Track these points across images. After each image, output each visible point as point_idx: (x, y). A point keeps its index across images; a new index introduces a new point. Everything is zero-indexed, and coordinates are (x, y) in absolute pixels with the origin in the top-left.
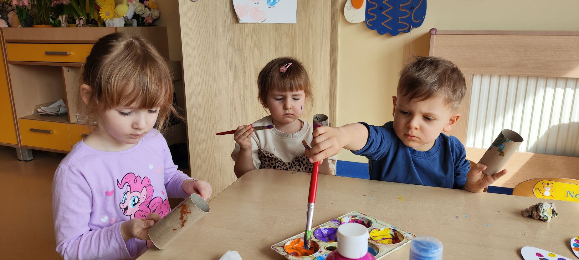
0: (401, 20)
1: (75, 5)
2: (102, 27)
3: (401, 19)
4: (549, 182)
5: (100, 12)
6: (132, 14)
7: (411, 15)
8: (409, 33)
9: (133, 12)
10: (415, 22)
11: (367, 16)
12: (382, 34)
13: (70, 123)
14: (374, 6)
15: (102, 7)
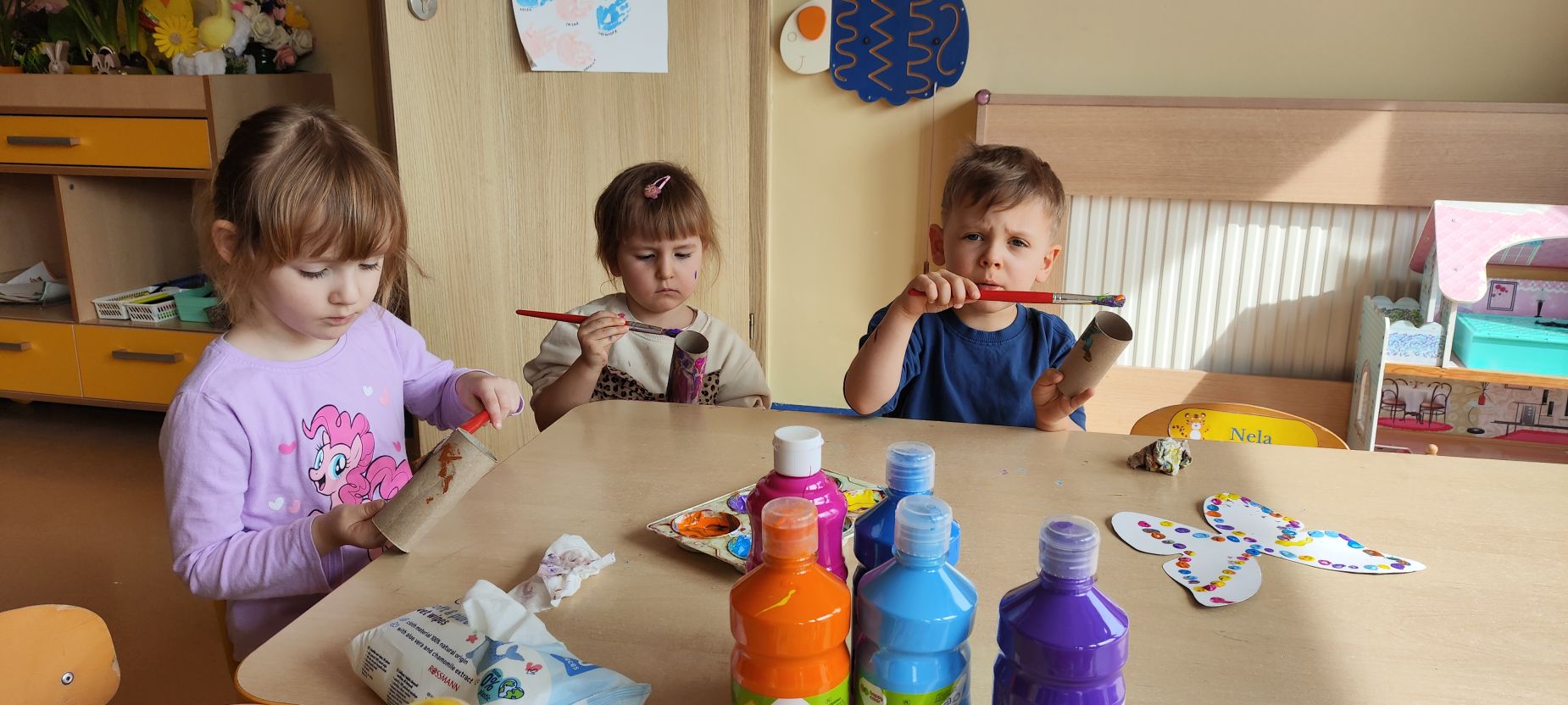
0: (914, 69)
1: (84, 15)
2: (160, 74)
3: (910, 66)
4: (1199, 412)
5: (155, 36)
6: (244, 42)
7: (935, 55)
8: (932, 98)
9: (247, 38)
10: (944, 73)
11: (835, 57)
12: (871, 101)
13: (78, 323)
14: (850, 34)
15: (162, 23)
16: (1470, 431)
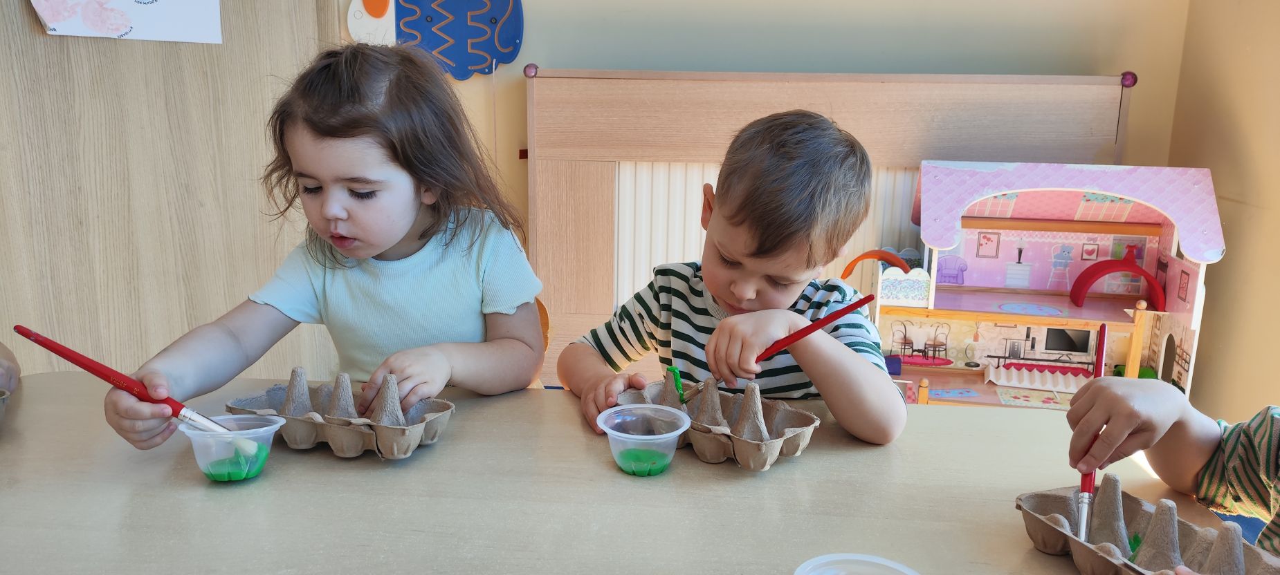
0: (474, 46)
3: (471, 43)
7: (493, 33)
8: (492, 74)
10: (502, 51)
11: (400, 35)
14: (413, 12)
16: (967, 364)
